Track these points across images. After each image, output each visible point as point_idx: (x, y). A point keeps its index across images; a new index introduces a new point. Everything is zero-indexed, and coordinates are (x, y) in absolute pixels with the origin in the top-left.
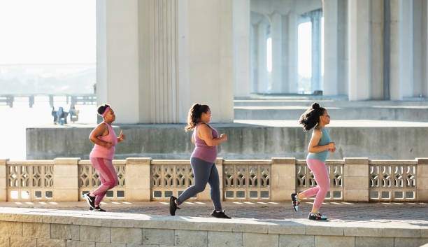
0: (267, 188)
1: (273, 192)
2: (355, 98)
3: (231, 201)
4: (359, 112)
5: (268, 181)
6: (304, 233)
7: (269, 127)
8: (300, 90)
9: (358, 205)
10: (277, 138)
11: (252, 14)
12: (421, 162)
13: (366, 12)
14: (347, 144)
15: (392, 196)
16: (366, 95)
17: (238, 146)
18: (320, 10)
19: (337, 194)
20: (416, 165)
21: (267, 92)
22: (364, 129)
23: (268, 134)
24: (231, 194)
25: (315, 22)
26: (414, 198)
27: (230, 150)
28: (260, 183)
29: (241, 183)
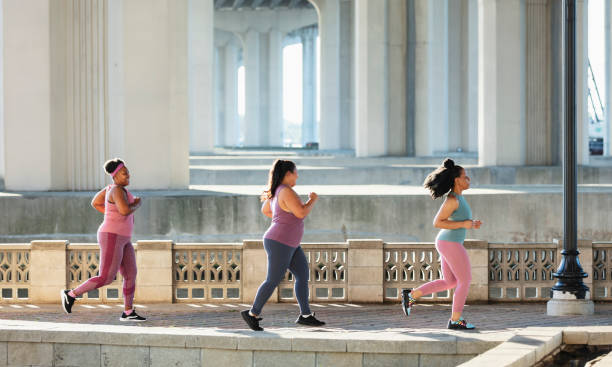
0: (236, 285)
1: (245, 289)
2: (365, 154)
3: (184, 302)
4: (370, 174)
5: (238, 273)
6: (289, 349)
7: (241, 196)
8: (286, 142)
9: (369, 308)
10: (252, 210)
11: (217, 31)
13: (380, 29)
14: (352, 220)
16: (381, 149)
17: (196, 223)
18: (315, 26)
19: (338, 291)
21: (238, 145)
22: (376, 197)
23: (239, 205)
24: (184, 293)
25: (308, 43)
26: (448, 297)
27: (183, 229)
28: (225, 276)
29: (199, 277)
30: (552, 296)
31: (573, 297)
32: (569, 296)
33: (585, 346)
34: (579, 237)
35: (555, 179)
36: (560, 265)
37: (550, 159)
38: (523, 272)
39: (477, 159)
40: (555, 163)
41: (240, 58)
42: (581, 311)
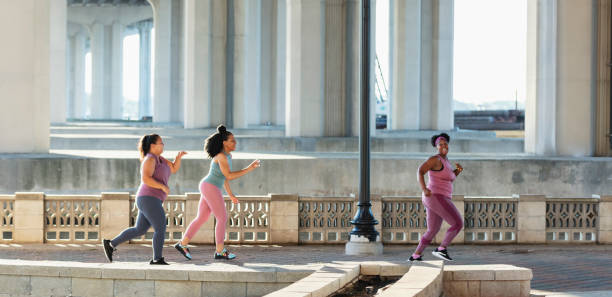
0: (96, 228)
1: (103, 233)
2: (192, 126)
3: (54, 243)
5: (97, 219)
7: (93, 159)
8: (125, 116)
9: (201, 248)
10: (102, 171)
11: (70, 24)
12: (275, 198)
13: (205, 23)
14: (184, 179)
15: (241, 238)
16: (205, 122)
17: (56, 180)
18: (150, 20)
19: (178, 235)
20: (269, 202)
21: (85, 118)
23: (92, 166)
24: (53, 235)
25: (144, 35)
26: (266, 239)
27: (45, 185)
28: (87, 222)
29: (65, 222)
30: (349, 239)
31: (367, 240)
32: (363, 239)
33: (378, 276)
34: (371, 193)
35: (349, 147)
36: (356, 214)
37: (344, 133)
38: (326, 219)
39: (284, 131)
40: (348, 134)
41: (88, 46)
42: (373, 251)
